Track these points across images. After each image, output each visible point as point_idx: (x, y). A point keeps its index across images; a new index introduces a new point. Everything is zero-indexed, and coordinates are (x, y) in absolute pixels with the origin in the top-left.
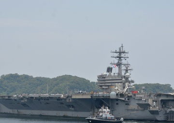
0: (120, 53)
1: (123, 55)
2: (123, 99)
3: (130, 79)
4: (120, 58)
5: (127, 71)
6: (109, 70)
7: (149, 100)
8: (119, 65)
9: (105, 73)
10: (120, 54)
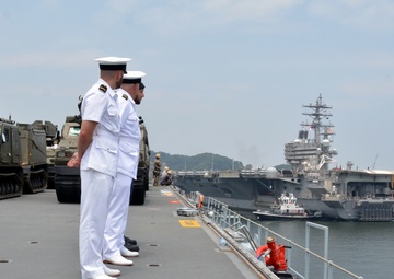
0: (318, 108)
1: (321, 111)
2: (289, 180)
3: (330, 150)
4: (317, 115)
5: (326, 136)
6: (303, 135)
7: (326, 182)
8: (315, 126)
9: (297, 140)
10: (318, 110)
